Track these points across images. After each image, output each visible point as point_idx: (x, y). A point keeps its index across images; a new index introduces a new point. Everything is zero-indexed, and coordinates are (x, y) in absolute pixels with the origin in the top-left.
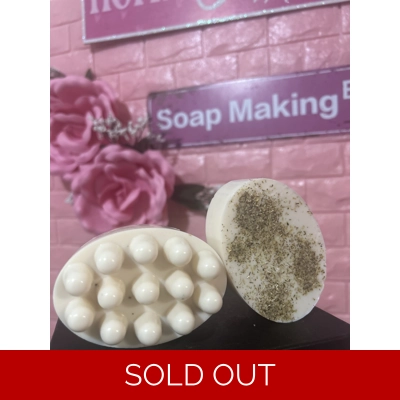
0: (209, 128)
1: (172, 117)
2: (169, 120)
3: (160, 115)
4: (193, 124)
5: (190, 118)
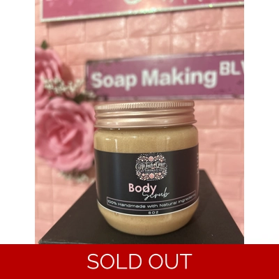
1: (102, 78)
3: (94, 77)
4: (117, 85)
5: (115, 80)
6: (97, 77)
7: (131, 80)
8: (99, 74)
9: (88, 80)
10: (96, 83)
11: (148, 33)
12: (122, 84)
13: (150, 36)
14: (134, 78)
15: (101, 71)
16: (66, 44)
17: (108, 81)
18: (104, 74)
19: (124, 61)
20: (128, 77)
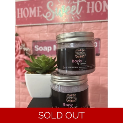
0: (48, 51)
1: (39, 47)
2: (38, 49)
3: (35, 47)
4: (44, 50)
5: (43, 48)
6: (37, 47)
7: (49, 49)
8: (38, 46)
9: (33, 48)
10: (37, 49)
11: (55, 31)
12: (46, 50)
13: (56, 32)
14: (51, 48)
15: (38, 45)
16: (25, 34)
17: (41, 49)
18: (40, 46)
19: (47, 41)
20: (48, 47)
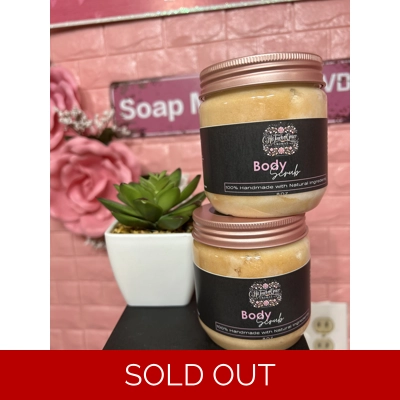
0: (172, 119)
1: (135, 107)
3: (123, 105)
4: (156, 114)
5: (153, 108)
11: (194, 40)
12: (164, 113)
13: (198, 44)
16: (78, 60)
19: (164, 80)
